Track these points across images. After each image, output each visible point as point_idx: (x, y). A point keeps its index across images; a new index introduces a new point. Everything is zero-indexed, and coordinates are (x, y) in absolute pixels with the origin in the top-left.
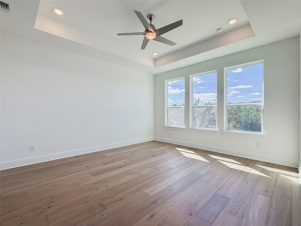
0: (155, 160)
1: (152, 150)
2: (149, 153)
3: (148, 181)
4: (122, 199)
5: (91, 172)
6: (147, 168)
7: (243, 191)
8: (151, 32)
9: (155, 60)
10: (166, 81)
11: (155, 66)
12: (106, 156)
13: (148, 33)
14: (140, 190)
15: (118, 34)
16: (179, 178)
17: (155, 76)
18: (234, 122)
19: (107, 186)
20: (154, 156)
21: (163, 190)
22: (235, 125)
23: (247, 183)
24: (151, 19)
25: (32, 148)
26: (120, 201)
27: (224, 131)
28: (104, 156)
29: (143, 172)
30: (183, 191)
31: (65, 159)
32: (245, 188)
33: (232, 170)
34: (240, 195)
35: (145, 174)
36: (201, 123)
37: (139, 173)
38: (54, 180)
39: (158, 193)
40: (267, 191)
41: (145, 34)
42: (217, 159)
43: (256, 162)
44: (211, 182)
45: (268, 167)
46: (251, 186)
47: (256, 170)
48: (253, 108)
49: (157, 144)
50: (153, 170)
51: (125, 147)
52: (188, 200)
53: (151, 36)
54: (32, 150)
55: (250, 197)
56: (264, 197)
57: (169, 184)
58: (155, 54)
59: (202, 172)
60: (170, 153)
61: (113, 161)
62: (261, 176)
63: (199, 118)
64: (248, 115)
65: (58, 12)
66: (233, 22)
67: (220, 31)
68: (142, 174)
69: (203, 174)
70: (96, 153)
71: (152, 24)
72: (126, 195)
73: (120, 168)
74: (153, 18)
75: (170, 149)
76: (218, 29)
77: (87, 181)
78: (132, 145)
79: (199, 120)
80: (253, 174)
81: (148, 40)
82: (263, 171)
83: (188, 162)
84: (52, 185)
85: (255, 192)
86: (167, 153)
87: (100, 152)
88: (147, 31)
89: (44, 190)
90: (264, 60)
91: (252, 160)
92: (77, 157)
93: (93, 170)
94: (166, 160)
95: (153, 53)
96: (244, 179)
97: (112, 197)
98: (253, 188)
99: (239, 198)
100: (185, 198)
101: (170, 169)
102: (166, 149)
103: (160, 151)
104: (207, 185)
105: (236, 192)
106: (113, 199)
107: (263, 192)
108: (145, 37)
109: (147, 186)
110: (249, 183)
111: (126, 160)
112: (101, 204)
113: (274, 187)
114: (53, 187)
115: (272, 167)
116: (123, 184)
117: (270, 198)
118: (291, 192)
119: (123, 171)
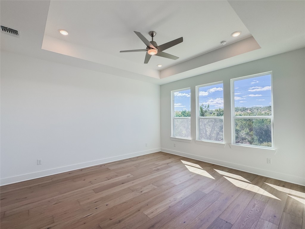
0: (159, 175)
1: (157, 163)
2: (154, 167)
3: (149, 200)
4: (120, 222)
5: (93, 188)
6: (149, 184)
7: (248, 216)
8: (153, 49)
9: (161, 71)
10: (171, 91)
11: (161, 77)
12: (110, 169)
13: (150, 50)
14: (139, 211)
15: (121, 52)
16: (182, 198)
17: (161, 86)
18: (248, 129)
19: (107, 205)
20: (158, 170)
21: (163, 212)
22: (248, 133)
23: (254, 206)
24: (152, 36)
25: (38, 162)
26: (118, 223)
27: (232, 144)
28: (108, 170)
29: (145, 190)
30: (184, 213)
31: (70, 173)
32: (251, 212)
33: (239, 189)
34: (245, 220)
35: (147, 192)
36: (211, 130)
37: (141, 191)
38: (57, 197)
39: (158, 215)
40: (275, 216)
41: (147, 51)
42: (224, 175)
43: (267, 179)
44: (214, 203)
45: (279, 186)
46: (258, 210)
47: (266, 189)
48: (268, 114)
49: (163, 156)
50: (156, 187)
51: (130, 159)
52: (188, 224)
53: (153, 52)
54: (38, 164)
55: (255, 223)
56: (271, 224)
57: (170, 205)
58: (160, 66)
59: (207, 191)
60: (175, 167)
61: (117, 176)
62: (270, 198)
63: (210, 125)
64: (263, 121)
65: (64, 33)
66: (236, 35)
67: (224, 44)
68: (143, 192)
69: (207, 193)
70: (101, 166)
71: (153, 41)
72: (125, 217)
73: (123, 183)
74: (154, 35)
75: (175, 162)
76: (222, 42)
77: (89, 199)
78: (138, 157)
79: (209, 127)
80: (262, 195)
81: (151, 56)
82: (272, 191)
83: (193, 178)
84: (54, 203)
85: (262, 217)
86: (172, 167)
87: (104, 165)
88: (149, 48)
89: (46, 208)
90: (272, 71)
91: (262, 177)
92: (82, 170)
93: (96, 185)
94: (170, 176)
95: (158, 65)
96: (251, 200)
97: (111, 218)
98: (260, 212)
99: (243, 225)
100: (185, 222)
101: (173, 187)
102: (172, 162)
103: (165, 164)
104: (210, 207)
105: (240, 217)
106: (111, 220)
107: (271, 218)
108: (147, 54)
109: (147, 206)
110: (256, 205)
111: (129, 174)
112: (99, 227)
113: (284, 211)
114: (56, 205)
115: (284, 186)
116: (123, 203)
117: (278, 226)
118: (302, 219)
119: (126, 187)
